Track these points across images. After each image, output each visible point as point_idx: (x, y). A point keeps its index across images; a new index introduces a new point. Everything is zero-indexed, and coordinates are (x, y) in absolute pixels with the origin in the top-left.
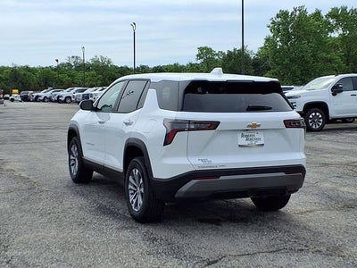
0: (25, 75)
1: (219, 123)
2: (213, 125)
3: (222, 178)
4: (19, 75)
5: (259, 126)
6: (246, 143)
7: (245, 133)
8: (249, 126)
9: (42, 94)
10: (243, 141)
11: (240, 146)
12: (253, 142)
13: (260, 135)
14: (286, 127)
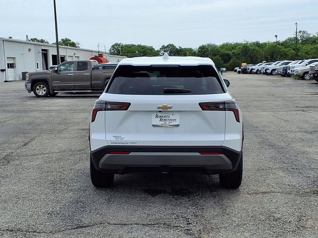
0: (254, 50)
1: (130, 104)
2: (124, 106)
3: (132, 154)
4: (249, 50)
5: (170, 108)
6: (160, 123)
7: (160, 114)
8: (159, 108)
9: (256, 67)
10: (157, 121)
11: (154, 126)
12: (168, 123)
13: (176, 117)
14: (203, 110)
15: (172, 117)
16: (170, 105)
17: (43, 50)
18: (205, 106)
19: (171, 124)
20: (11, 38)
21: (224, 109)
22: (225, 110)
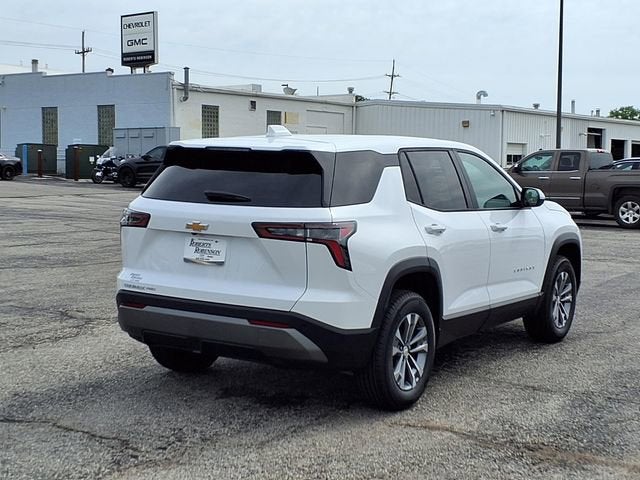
5: (204, 228)
7: (196, 240)
8: (188, 227)
11: (186, 260)
12: (206, 256)
13: (220, 246)
14: (261, 236)
15: (214, 247)
16: (205, 222)
17: (590, 130)
18: (264, 230)
19: (211, 260)
20: (536, 106)
21: (304, 240)
22: (306, 241)
